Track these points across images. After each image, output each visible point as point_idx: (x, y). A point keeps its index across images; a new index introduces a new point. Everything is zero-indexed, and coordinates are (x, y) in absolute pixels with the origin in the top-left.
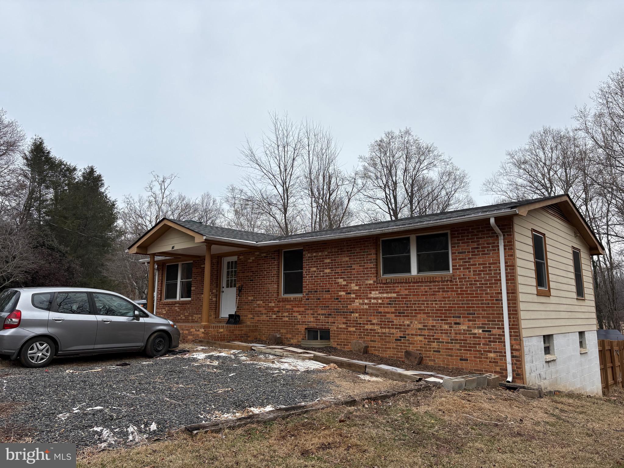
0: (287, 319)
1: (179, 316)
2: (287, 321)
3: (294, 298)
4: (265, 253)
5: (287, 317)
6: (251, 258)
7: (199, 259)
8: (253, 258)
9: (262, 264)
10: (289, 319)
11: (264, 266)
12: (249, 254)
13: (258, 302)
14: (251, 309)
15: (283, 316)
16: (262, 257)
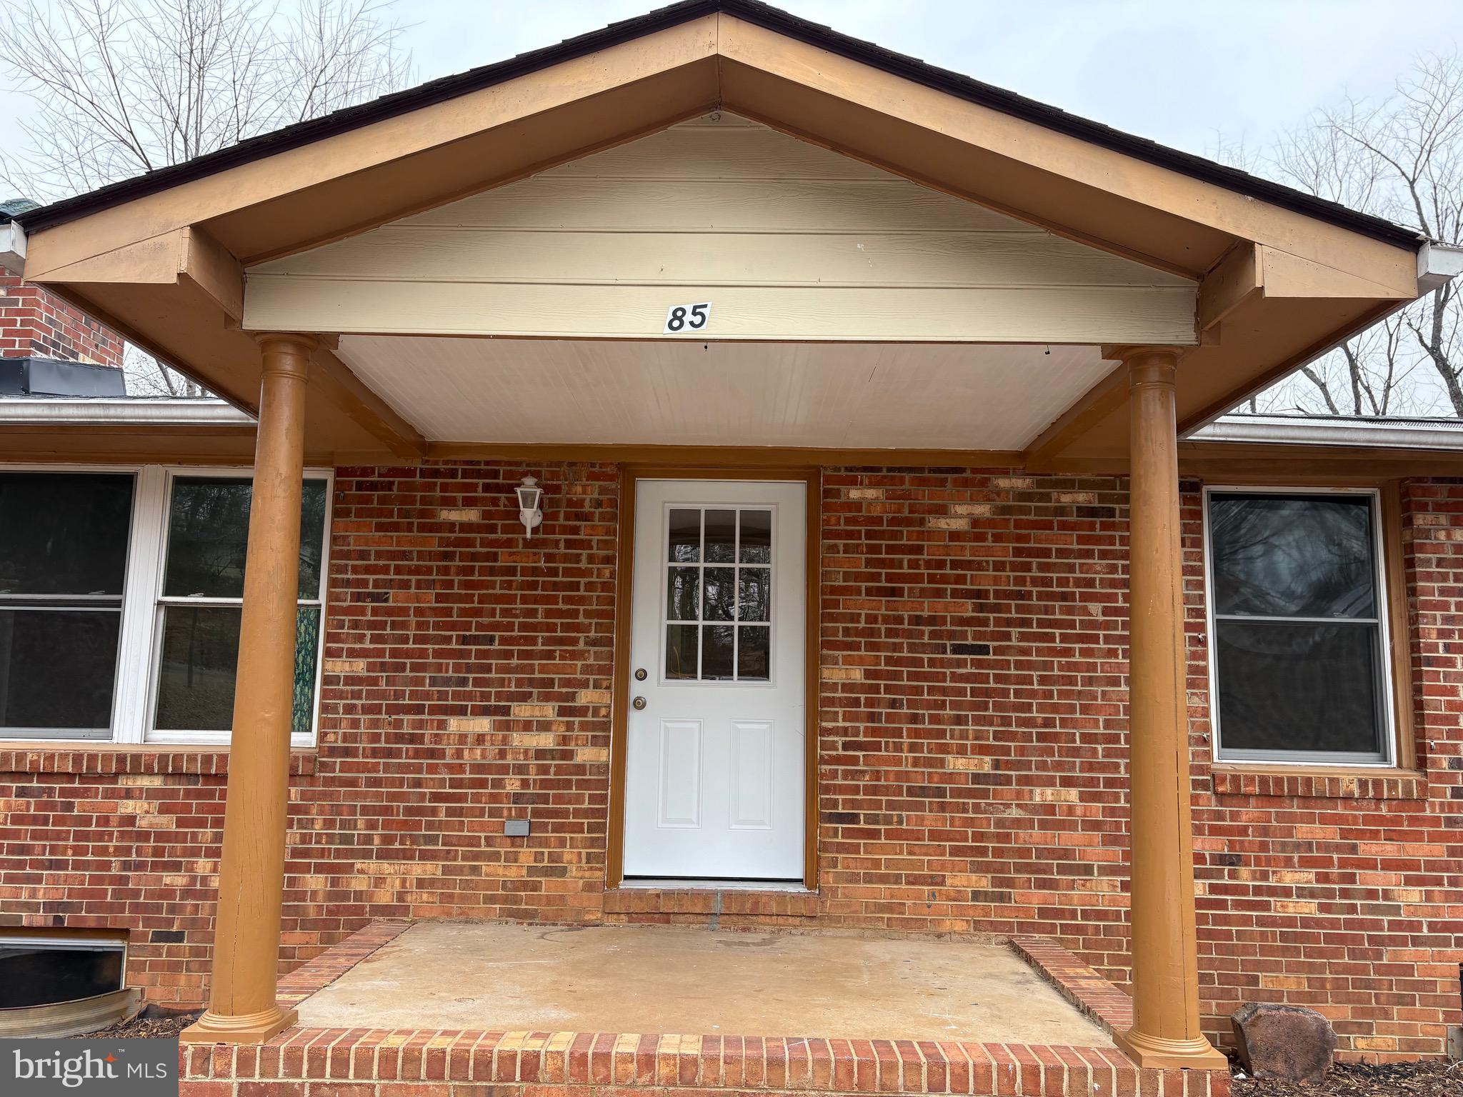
0: (1309, 908)
1: (176, 867)
2: (1306, 922)
3: (1363, 784)
4: (1085, 485)
5: (1304, 893)
6: (961, 509)
7: (418, 464)
8: (983, 510)
9: (1061, 553)
10: (1323, 908)
11: (1089, 568)
12: (943, 483)
13: (1042, 795)
14: (979, 836)
15: (1272, 891)
16: (1061, 511)
